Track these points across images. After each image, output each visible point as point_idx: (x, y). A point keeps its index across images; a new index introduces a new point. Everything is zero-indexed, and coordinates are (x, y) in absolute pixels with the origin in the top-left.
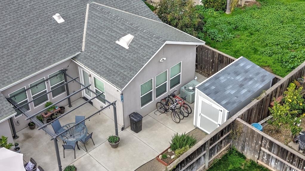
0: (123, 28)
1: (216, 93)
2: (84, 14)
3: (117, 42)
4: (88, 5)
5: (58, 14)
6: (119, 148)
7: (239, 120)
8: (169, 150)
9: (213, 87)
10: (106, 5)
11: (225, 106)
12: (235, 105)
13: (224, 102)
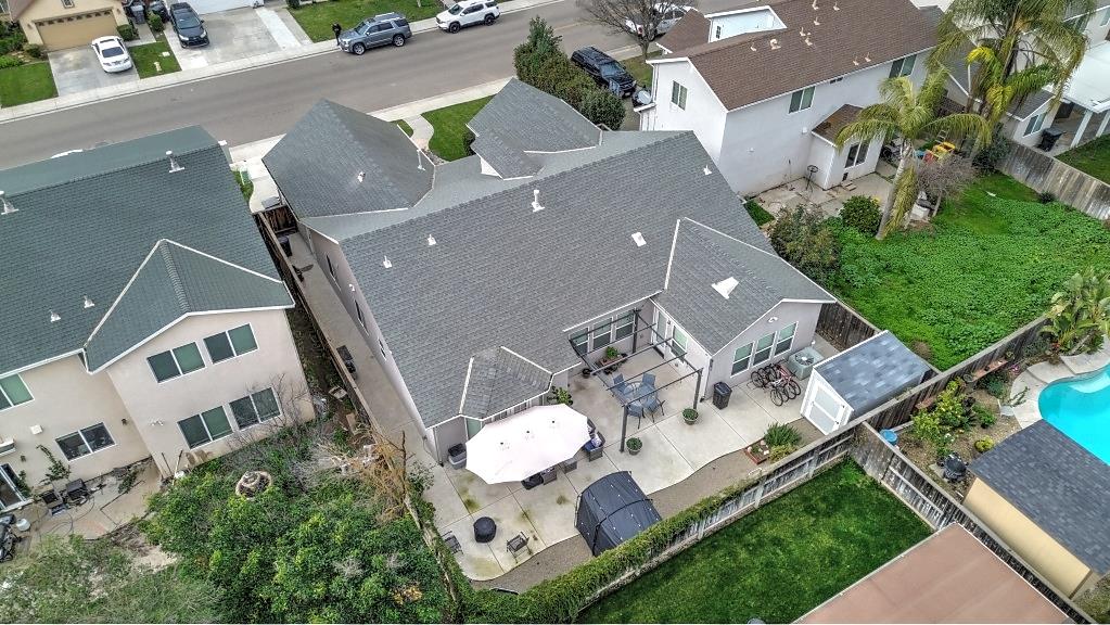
0: (724, 266)
1: (841, 380)
2: (672, 235)
3: (714, 286)
4: (679, 221)
5: (639, 234)
6: (694, 426)
7: (866, 424)
8: (763, 443)
9: (838, 372)
10: (703, 223)
11: (849, 401)
12: (865, 403)
13: (849, 396)
